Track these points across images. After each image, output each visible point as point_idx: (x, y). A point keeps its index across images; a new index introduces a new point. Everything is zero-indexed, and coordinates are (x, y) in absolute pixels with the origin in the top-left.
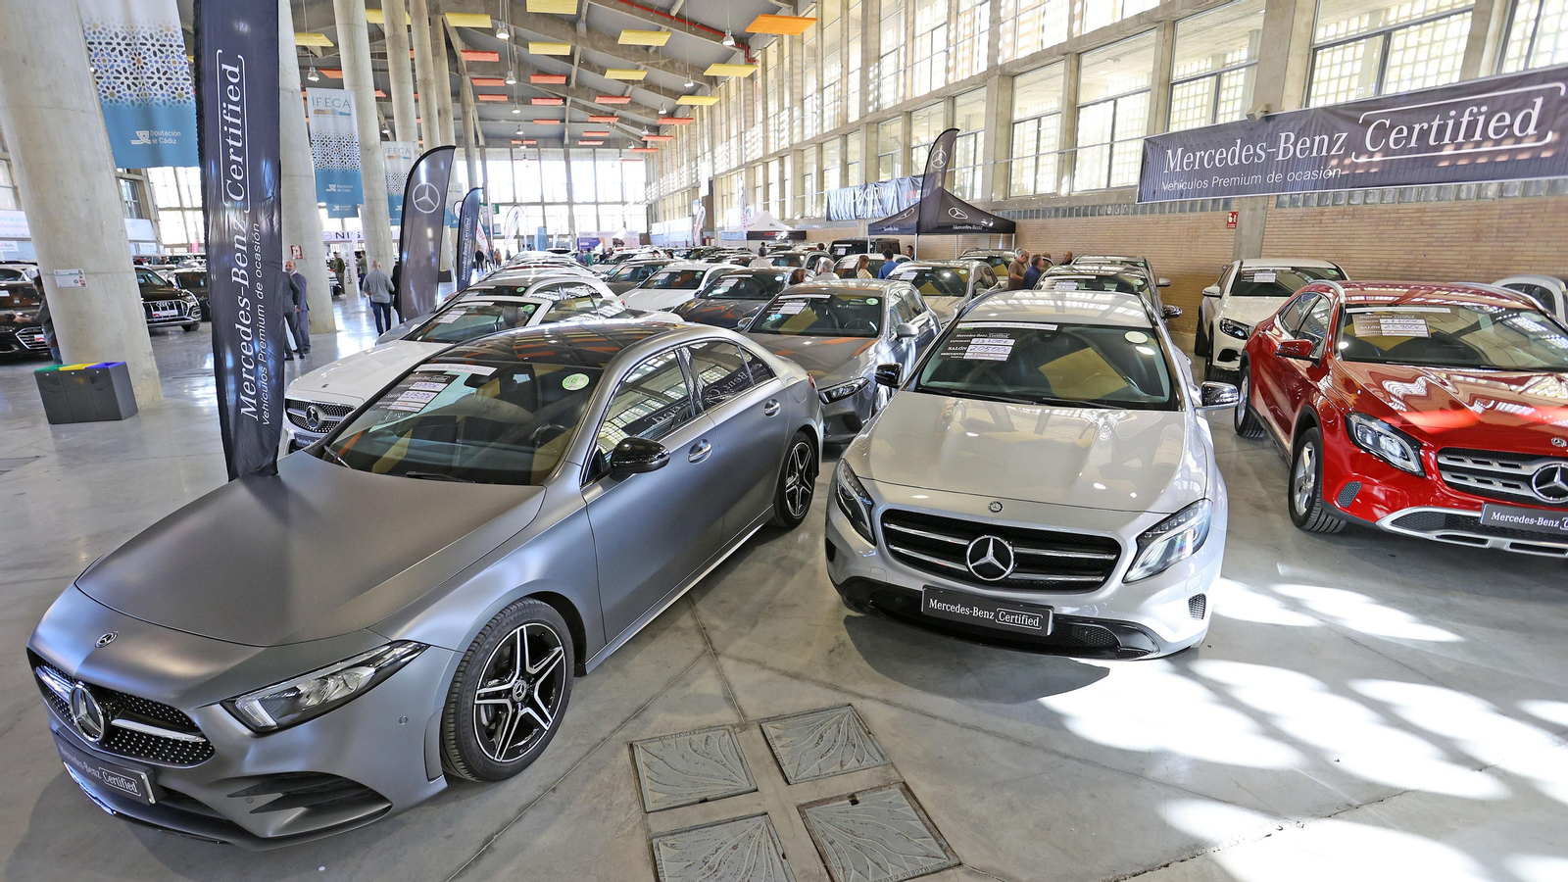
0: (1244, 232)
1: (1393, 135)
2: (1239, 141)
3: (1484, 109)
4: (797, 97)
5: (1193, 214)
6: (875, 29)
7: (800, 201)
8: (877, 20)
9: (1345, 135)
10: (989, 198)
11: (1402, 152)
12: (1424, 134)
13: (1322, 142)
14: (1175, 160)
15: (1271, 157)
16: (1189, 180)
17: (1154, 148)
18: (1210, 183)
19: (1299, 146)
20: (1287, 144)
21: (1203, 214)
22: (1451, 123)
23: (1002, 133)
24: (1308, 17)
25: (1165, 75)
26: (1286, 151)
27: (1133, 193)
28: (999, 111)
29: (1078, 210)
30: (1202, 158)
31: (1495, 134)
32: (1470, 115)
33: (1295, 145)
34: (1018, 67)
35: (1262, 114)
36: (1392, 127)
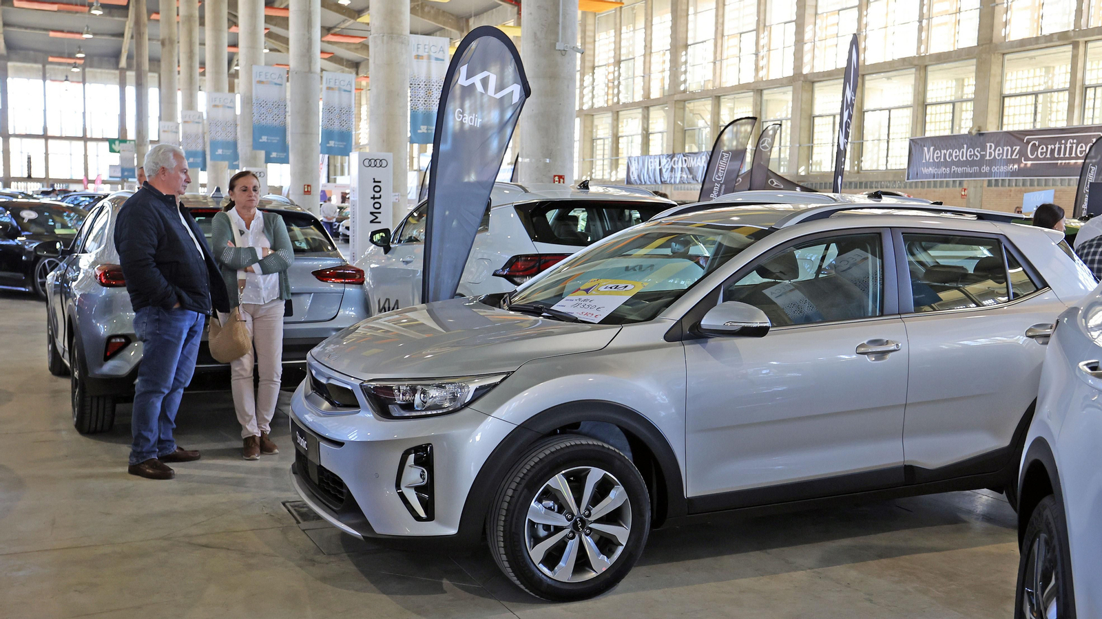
0: (971, 201)
1: (1040, 150)
2: (965, 146)
3: (1075, 141)
4: (588, 64)
5: (941, 189)
6: (683, 21)
7: (588, 164)
8: (685, 14)
9: (1018, 148)
10: (795, 171)
11: (1045, 159)
12: (1053, 151)
13: (1008, 150)
14: (929, 154)
15: (983, 156)
16: (938, 167)
17: (916, 145)
18: (950, 170)
19: (997, 152)
20: (991, 151)
21: (947, 189)
22: (1063, 146)
23: (805, 124)
24: (998, 79)
25: (921, 98)
26: (990, 154)
27: (904, 174)
28: (803, 107)
29: (866, 183)
30: (945, 155)
31: (1081, 154)
32: (1070, 143)
33: (995, 151)
34: (818, 77)
35: (976, 132)
36: (1039, 146)
